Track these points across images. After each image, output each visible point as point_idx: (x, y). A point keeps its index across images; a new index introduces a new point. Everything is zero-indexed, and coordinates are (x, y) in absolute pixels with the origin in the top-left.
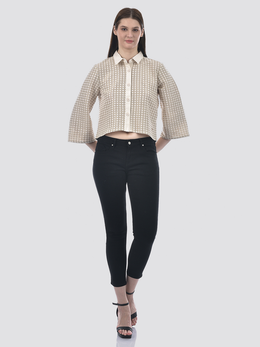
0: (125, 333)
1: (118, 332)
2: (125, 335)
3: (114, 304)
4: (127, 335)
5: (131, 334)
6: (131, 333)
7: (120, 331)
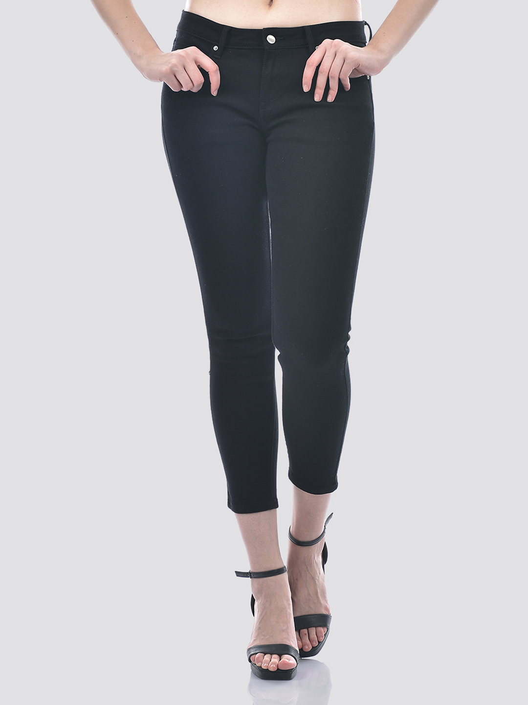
0: (271, 662)
1: (250, 661)
2: (273, 668)
3: (239, 574)
4: (278, 669)
5: (291, 664)
6: (291, 662)
7: (258, 658)
